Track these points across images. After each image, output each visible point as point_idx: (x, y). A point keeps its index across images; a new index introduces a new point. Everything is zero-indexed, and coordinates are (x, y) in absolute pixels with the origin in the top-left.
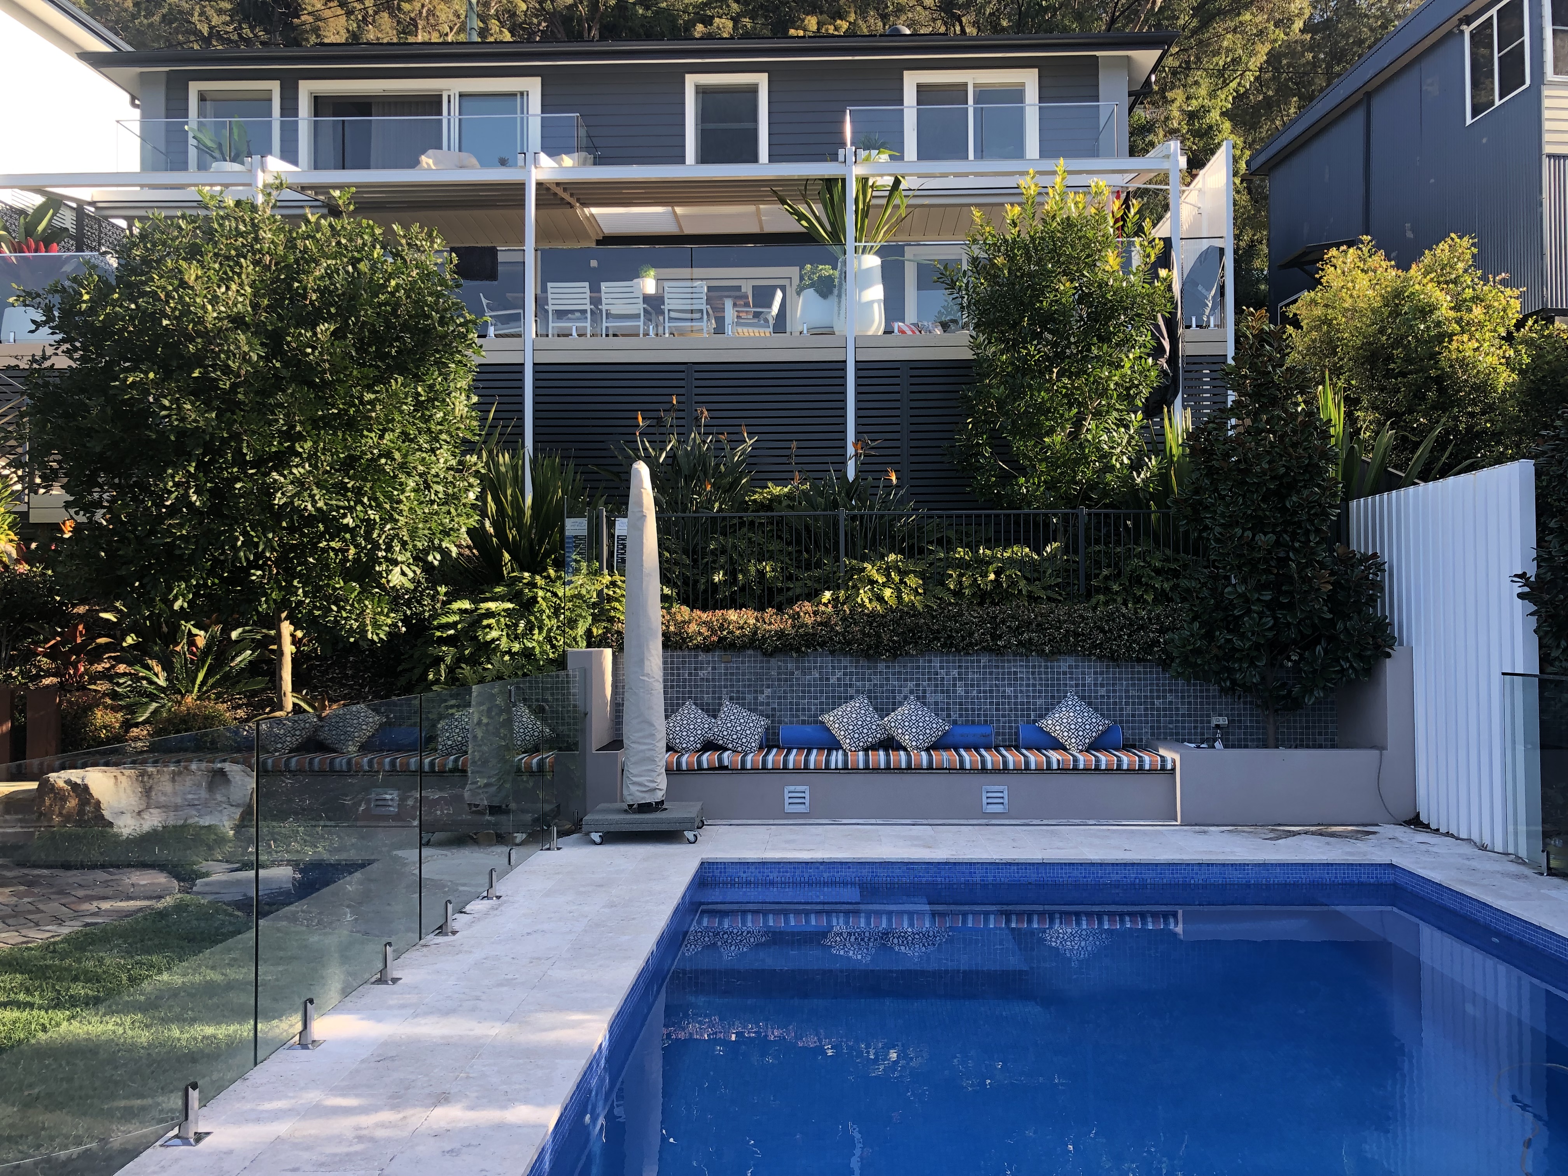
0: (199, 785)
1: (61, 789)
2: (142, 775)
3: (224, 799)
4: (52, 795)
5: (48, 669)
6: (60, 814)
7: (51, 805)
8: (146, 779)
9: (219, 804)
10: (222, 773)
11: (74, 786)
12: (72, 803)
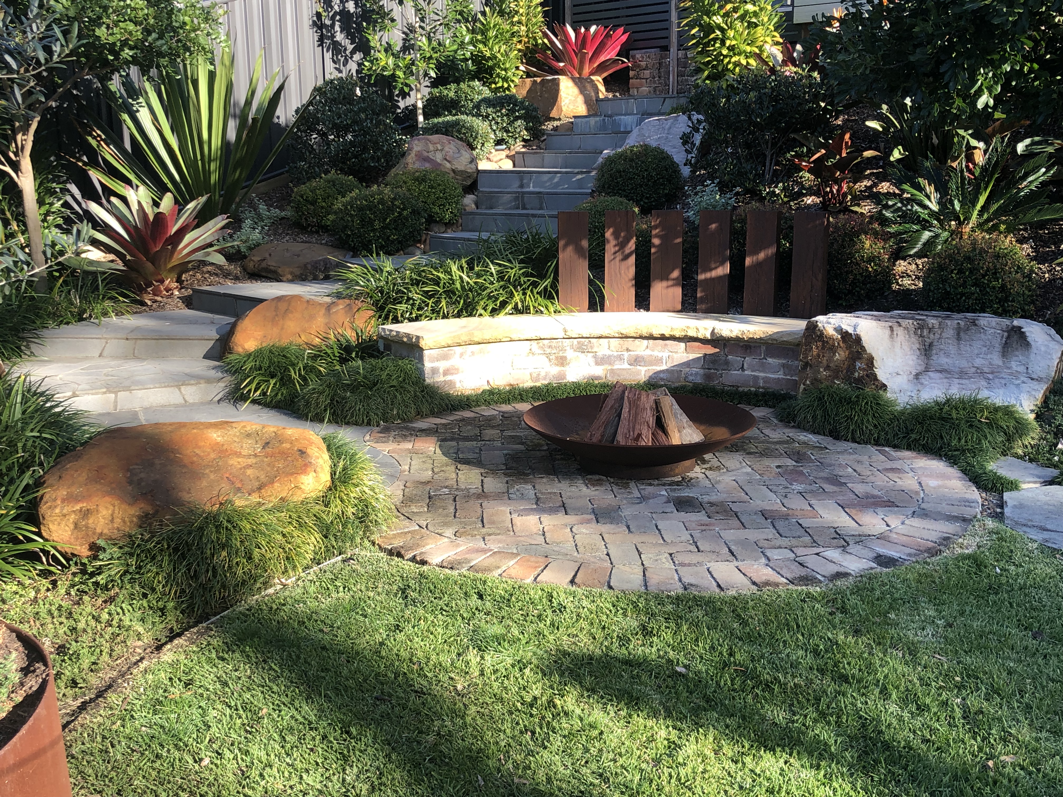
0: (990, 347)
1: (831, 338)
2: (921, 327)
3: (1022, 369)
4: (820, 344)
5: (811, 187)
6: (827, 368)
7: (818, 355)
8: (925, 332)
9: (1016, 375)
10: (1018, 333)
11: (845, 335)
12: (840, 355)
